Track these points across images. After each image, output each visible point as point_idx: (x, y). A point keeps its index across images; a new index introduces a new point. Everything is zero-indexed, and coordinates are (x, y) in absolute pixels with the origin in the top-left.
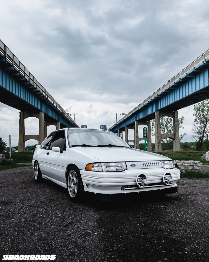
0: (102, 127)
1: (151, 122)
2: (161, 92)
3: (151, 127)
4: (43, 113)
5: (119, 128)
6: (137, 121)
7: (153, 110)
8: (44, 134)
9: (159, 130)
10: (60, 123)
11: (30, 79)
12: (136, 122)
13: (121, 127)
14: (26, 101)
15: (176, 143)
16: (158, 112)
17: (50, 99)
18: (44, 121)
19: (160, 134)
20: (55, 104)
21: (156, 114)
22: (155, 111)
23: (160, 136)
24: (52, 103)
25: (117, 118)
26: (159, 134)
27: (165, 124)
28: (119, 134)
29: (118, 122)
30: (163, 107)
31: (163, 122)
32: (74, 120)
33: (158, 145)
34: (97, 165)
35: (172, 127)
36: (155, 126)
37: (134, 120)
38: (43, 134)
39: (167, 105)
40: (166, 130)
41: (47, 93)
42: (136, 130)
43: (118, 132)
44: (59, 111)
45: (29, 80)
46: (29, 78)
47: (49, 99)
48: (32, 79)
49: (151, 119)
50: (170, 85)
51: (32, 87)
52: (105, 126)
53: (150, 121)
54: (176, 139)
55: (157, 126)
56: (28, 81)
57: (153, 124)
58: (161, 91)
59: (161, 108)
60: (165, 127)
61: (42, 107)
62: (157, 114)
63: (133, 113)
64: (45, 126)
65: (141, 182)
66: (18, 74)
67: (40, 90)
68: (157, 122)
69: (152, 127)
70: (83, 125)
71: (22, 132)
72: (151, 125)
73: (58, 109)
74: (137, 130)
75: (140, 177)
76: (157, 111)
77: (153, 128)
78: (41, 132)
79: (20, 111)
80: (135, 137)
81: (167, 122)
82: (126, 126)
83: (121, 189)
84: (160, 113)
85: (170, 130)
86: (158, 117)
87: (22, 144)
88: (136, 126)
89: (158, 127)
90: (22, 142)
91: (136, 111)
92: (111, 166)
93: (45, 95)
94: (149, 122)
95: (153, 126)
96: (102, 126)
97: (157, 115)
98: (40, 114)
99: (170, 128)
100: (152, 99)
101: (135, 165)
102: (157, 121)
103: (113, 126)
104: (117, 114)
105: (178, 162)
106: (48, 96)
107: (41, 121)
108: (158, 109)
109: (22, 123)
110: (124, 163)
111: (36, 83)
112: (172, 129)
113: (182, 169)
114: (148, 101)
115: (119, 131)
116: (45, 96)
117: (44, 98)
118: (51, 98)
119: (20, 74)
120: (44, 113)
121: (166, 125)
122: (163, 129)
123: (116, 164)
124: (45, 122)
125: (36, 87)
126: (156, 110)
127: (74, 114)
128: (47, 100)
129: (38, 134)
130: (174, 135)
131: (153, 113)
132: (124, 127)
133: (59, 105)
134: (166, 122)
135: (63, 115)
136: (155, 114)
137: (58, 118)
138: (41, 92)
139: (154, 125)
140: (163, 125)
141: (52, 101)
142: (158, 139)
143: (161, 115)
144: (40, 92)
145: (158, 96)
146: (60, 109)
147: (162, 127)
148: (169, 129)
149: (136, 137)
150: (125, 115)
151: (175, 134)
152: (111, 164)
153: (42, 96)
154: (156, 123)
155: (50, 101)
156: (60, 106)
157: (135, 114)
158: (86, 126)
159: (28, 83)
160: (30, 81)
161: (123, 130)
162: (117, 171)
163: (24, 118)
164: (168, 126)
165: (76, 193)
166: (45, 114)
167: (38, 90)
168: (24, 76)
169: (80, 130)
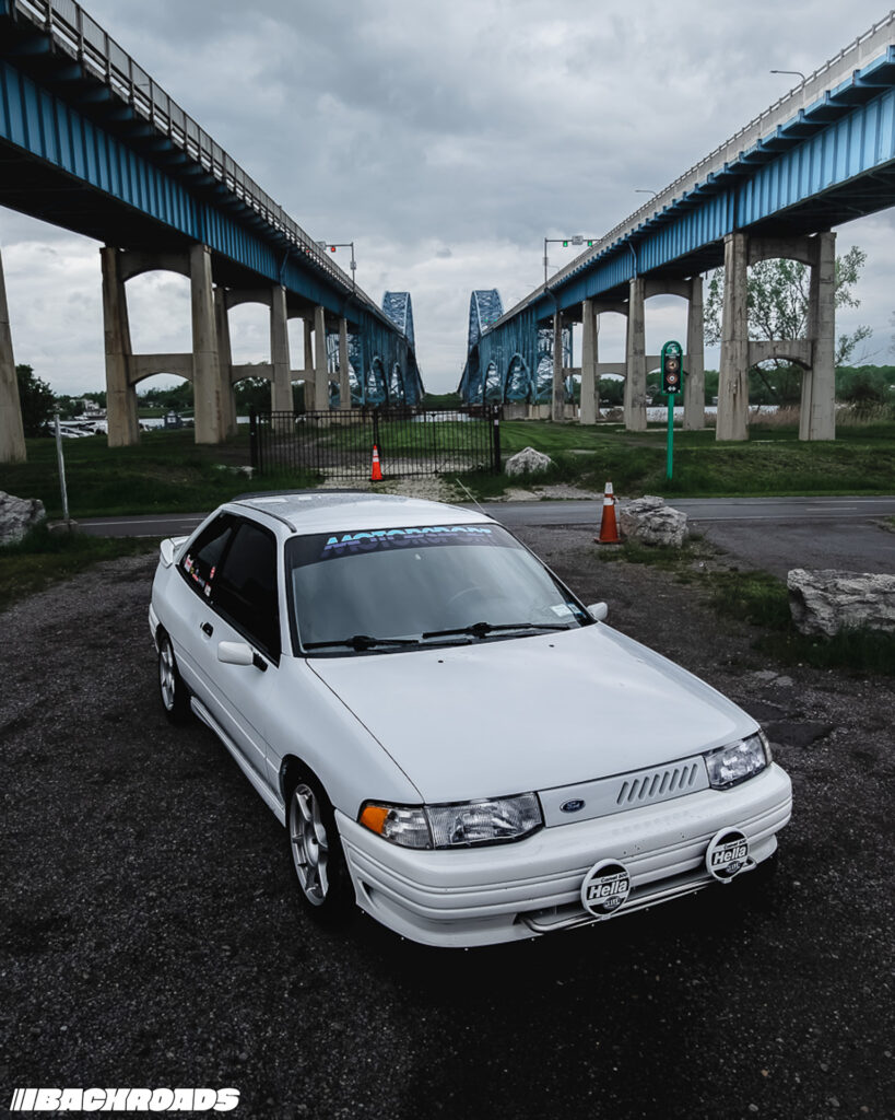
0: (477, 302)
1: (704, 282)
2: (760, 140)
3: (705, 302)
4: (206, 254)
5: (558, 306)
6: (639, 276)
7: (714, 227)
8: (216, 350)
9: (739, 322)
10: (288, 292)
11: (135, 91)
12: (636, 282)
13: (567, 302)
14: (125, 203)
15: (817, 384)
16: (740, 237)
17: (235, 181)
18: (214, 286)
19: (745, 344)
20: (260, 204)
21: (729, 248)
22: (724, 232)
23: (745, 351)
24: (244, 201)
25: (546, 258)
26: (738, 345)
27: (774, 284)
28: (558, 334)
29: (551, 280)
30: (765, 214)
31: (762, 276)
32: (349, 272)
33: (735, 396)
35: (805, 299)
36: (722, 297)
37: (625, 272)
38: (212, 350)
39: (784, 204)
40: (774, 313)
41: (218, 157)
42: (636, 321)
43: (551, 326)
44: (280, 235)
45: (131, 97)
46: (131, 86)
47: (230, 184)
48: (146, 90)
49: (706, 269)
50: (804, 106)
51: (147, 131)
52: (494, 293)
53: (702, 279)
54: (816, 368)
55: (733, 306)
56: (127, 101)
57: (714, 285)
58: (757, 138)
59: (757, 218)
60: (772, 300)
61: (200, 223)
62: (734, 247)
63: (623, 238)
64: (222, 306)
65: (602, 900)
66: (77, 73)
67: (185, 145)
68: (733, 289)
69: (711, 303)
70: (391, 291)
71: (120, 343)
72: (706, 293)
73: (274, 226)
74: (639, 320)
75: (598, 881)
76: (736, 231)
77: (715, 307)
78: (202, 340)
79: (102, 245)
80: (631, 352)
81: (780, 279)
82: (588, 299)
83: (517, 922)
84: (748, 246)
85: (795, 317)
86: (741, 260)
87: (123, 395)
88: (635, 303)
89: (737, 309)
90: (124, 388)
91: (637, 229)
93: (209, 165)
94: (697, 279)
95: (712, 295)
96: (478, 292)
97: (734, 252)
98: (194, 258)
99: (794, 307)
100: (712, 174)
101: (581, 804)
102: (733, 282)
103: (530, 296)
104: (546, 241)
105: (808, 585)
106: (223, 170)
107: (201, 292)
108: (741, 224)
109: (113, 301)
111: (166, 112)
112: (805, 312)
113: (823, 619)
114: (697, 185)
115: (558, 324)
116: (211, 168)
117: (209, 180)
118: (240, 178)
119: (88, 72)
120: (213, 250)
121: (776, 292)
122: (761, 308)
124: (220, 290)
125: (167, 128)
126: (731, 228)
127: (352, 245)
128: (221, 190)
129: (190, 351)
130: (809, 345)
131: (716, 242)
132: (580, 305)
133: (280, 207)
134: (777, 276)
135: (299, 253)
136: (724, 245)
137: (278, 270)
138: (194, 153)
139: (719, 290)
140: (761, 293)
141: (244, 189)
142: (735, 365)
143: (753, 252)
144: (186, 151)
145: (743, 161)
146: (285, 227)
147: (756, 302)
148: (788, 311)
149: (635, 353)
150: (584, 247)
151: (813, 343)
153: (197, 170)
154: (730, 292)
155: (235, 193)
156: (281, 211)
157: (632, 242)
158: (405, 294)
159: (129, 114)
160: (136, 100)
161: (574, 314)
162: (499, 838)
163: (124, 276)
164: (783, 295)
165: (324, 893)
166: (215, 256)
167: (175, 146)
168: (103, 80)
169: (347, 538)
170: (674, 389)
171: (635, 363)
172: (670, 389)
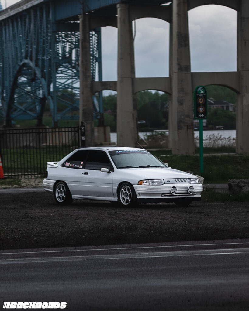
34: (145, 181)
65: (173, 191)
75: (172, 188)
80: (175, 66)
83: (162, 196)
92: (155, 182)
101: (170, 181)
110: (163, 180)
123: (158, 180)
149: (180, 67)
152: (154, 181)
162: (159, 185)
169: (120, 151)
170: (203, 115)
171: (180, 81)
172: (200, 116)
